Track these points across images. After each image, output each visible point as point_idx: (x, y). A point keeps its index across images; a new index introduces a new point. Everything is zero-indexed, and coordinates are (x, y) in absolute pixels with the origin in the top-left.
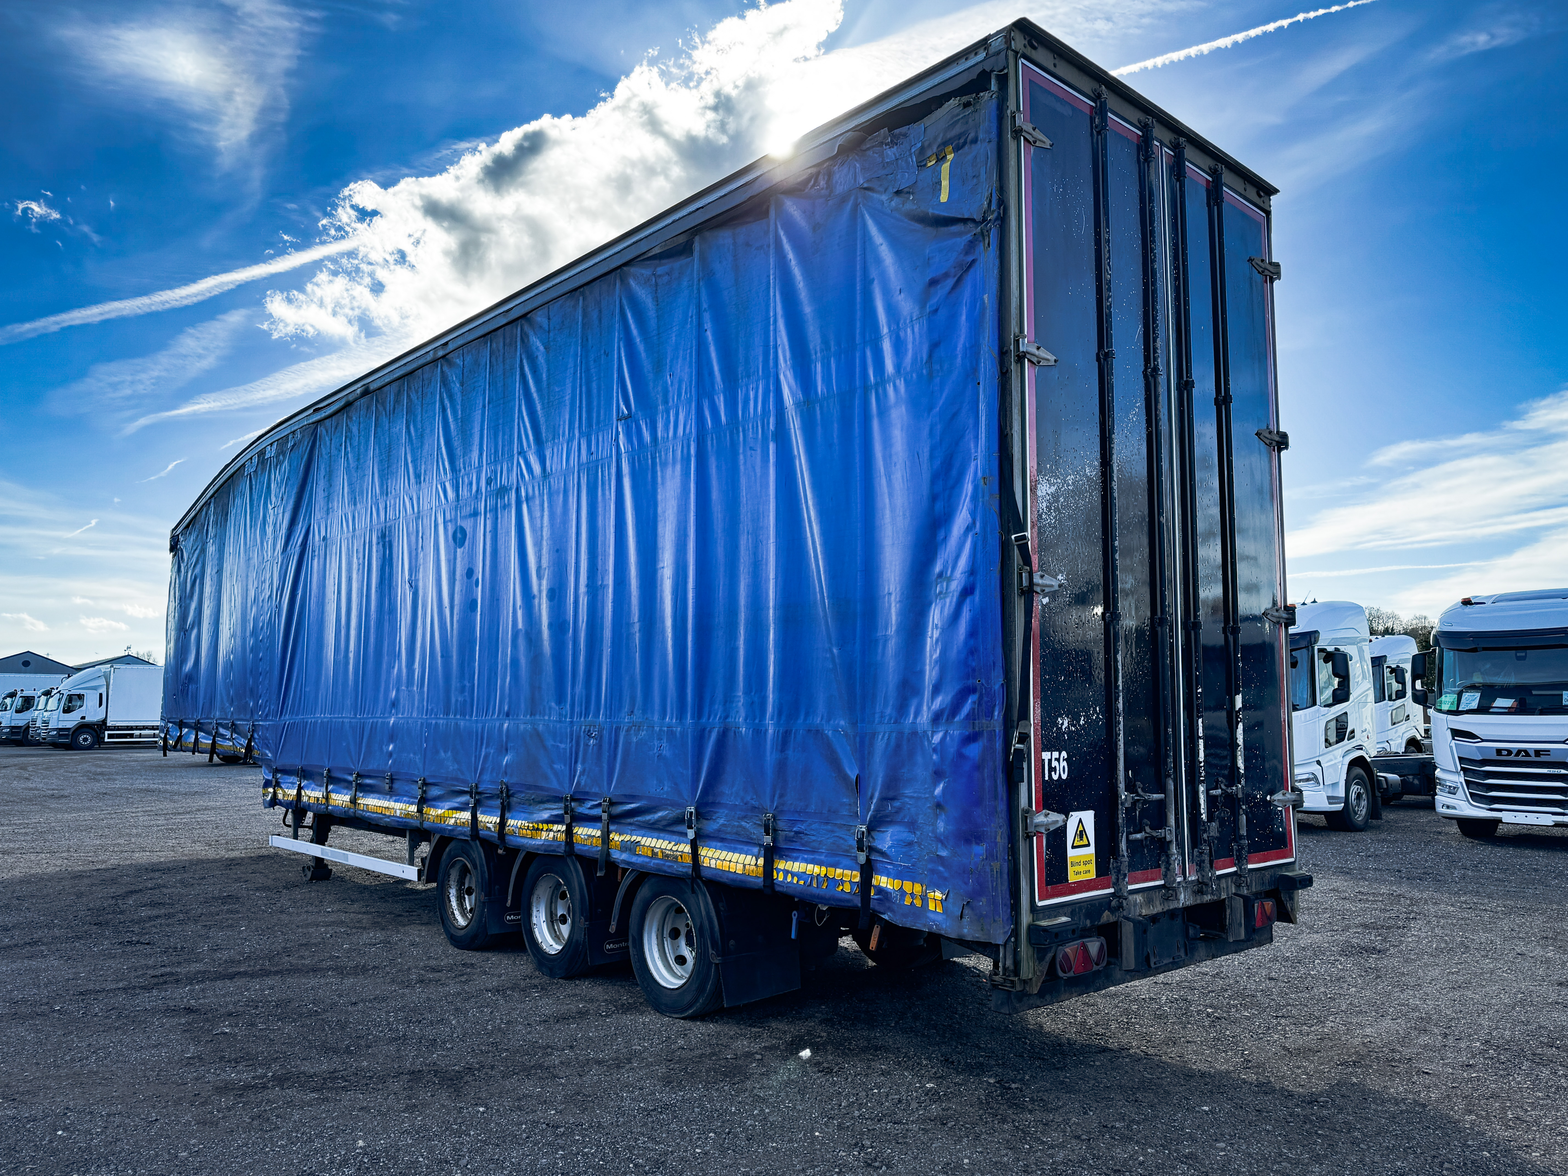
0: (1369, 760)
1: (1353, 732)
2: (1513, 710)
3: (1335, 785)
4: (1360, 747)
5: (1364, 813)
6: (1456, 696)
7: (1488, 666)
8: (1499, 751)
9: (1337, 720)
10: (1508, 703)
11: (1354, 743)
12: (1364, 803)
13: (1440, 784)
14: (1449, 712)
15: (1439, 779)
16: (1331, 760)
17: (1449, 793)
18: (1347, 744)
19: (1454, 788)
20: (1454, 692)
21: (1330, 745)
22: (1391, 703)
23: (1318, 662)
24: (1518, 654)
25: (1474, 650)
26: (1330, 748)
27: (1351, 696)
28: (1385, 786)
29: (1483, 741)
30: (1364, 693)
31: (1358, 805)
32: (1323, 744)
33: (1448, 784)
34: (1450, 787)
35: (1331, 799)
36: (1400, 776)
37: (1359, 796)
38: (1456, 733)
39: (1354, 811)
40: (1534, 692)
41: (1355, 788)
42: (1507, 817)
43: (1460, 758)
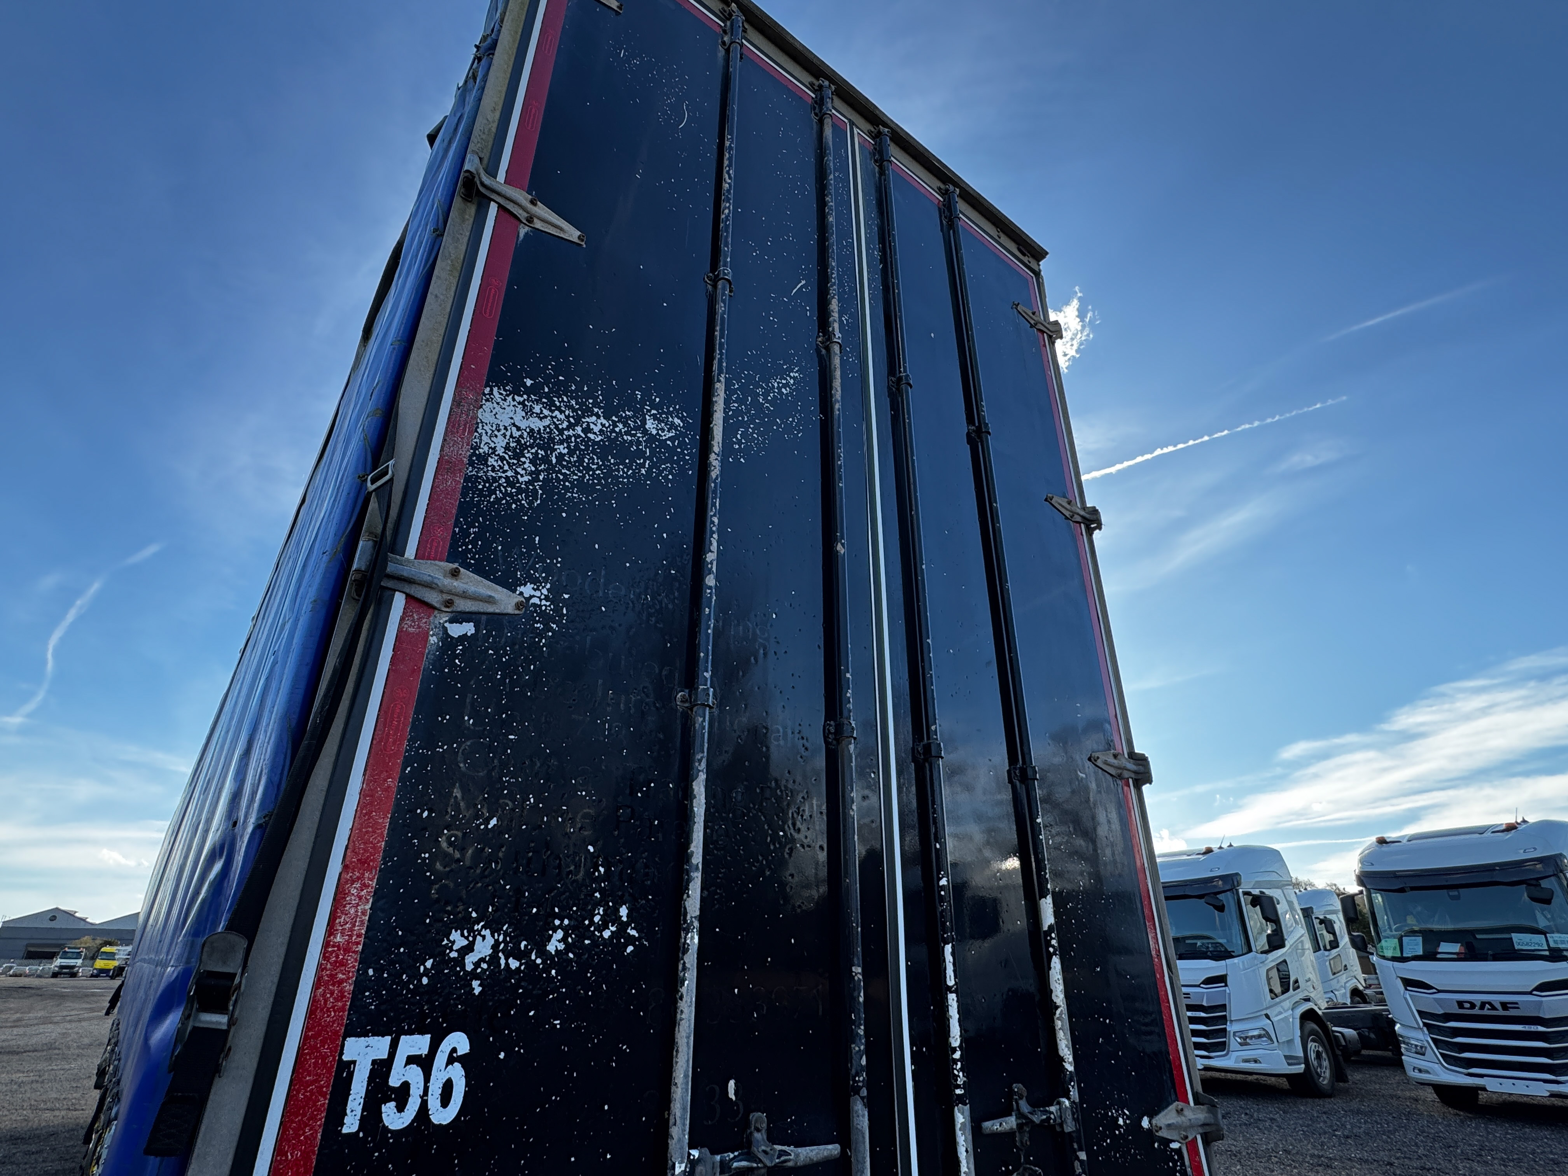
0: (1320, 1012)
1: (1296, 981)
2: (1462, 956)
3: (1290, 1042)
4: (1307, 1000)
5: (1328, 1074)
6: (1396, 941)
7: (1419, 908)
8: (1460, 1004)
9: (1278, 970)
10: (1456, 948)
11: (1300, 995)
12: (1326, 1063)
13: (1404, 1043)
14: (1394, 959)
15: (1401, 1036)
16: (1280, 1013)
17: (1416, 1053)
18: (1293, 996)
19: (1421, 1047)
20: (1394, 937)
21: (1277, 996)
22: (1327, 953)
23: (1247, 909)
24: (1451, 893)
25: (1402, 890)
26: (1277, 1000)
27: (1286, 942)
28: (1344, 1043)
29: (1439, 991)
30: (1300, 940)
31: (1320, 1066)
32: (1268, 996)
33: (1413, 1042)
34: (1416, 1046)
35: (1290, 1059)
36: (1355, 1030)
37: (1318, 1055)
38: (1408, 983)
39: (1317, 1073)
40: (1478, 936)
41: (1312, 1045)
42: (1492, 1085)
43: (1419, 1012)
